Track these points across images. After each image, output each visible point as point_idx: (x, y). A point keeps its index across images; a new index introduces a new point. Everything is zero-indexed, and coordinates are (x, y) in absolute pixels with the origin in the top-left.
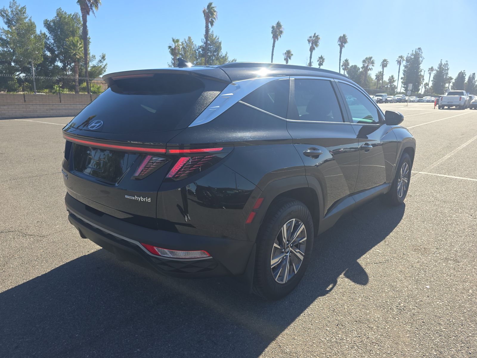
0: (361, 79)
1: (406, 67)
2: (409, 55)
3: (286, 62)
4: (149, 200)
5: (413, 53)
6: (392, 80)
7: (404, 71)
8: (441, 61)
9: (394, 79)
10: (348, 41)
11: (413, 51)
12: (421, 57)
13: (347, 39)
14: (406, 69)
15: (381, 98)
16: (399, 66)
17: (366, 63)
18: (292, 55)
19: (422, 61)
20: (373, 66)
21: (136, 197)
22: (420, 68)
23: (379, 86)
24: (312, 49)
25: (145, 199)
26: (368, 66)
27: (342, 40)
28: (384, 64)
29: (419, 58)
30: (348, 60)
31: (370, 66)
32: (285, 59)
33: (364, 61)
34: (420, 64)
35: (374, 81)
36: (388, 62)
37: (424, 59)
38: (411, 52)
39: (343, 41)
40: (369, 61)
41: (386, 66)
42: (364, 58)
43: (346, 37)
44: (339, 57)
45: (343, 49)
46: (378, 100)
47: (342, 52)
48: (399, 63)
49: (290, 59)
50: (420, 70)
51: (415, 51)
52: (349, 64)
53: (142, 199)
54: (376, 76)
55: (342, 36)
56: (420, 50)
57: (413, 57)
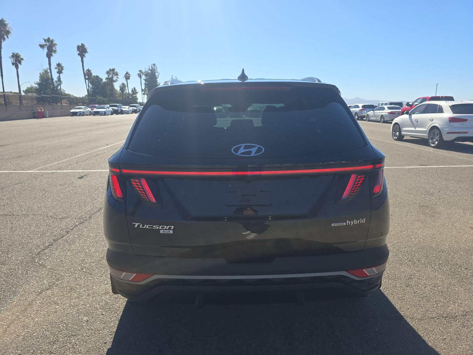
0: (106, 90)
1: (146, 80)
2: (147, 70)
3: (16, 67)
4: (364, 221)
5: (150, 69)
6: (134, 91)
7: (145, 84)
8: (172, 77)
9: (137, 91)
10: (88, 51)
11: (149, 66)
12: (157, 72)
13: (86, 49)
14: (146, 83)
15: (135, 108)
16: (140, 79)
17: (110, 74)
18: (22, 59)
19: (158, 76)
20: (118, 78)
21: (347, 222)
22: (158, 82)
23: (124, 97)
24: (49, 56)
25: (359, 221)
26: (112, 77)
27: (82, 49)
28: (127, 76)
29: (155, 73)
30: (90, 71)
31: (115, 78)
32: (13, 64)
33: (108, 73)
34: (157, 78)
35: (118, 92)
36: (130, 75)
37: (159, 74)
38: (148, 68)
39: (82, 51)
40: (112, 72)
41: (129, 78)
42: (108, 69)
43: (85, 46)
44: (82, 67)
45: (84, 59)
46: (133, 110)
47: (84, 61)
48: (140, 76)
49: (20, 64)
50: (158, 84)
51: (151, 66)
52: (92, 74)
53: (356, 222)
54: (120, 87)
55: (80, 45)
56: (155, 66)
57: (150, 72)
